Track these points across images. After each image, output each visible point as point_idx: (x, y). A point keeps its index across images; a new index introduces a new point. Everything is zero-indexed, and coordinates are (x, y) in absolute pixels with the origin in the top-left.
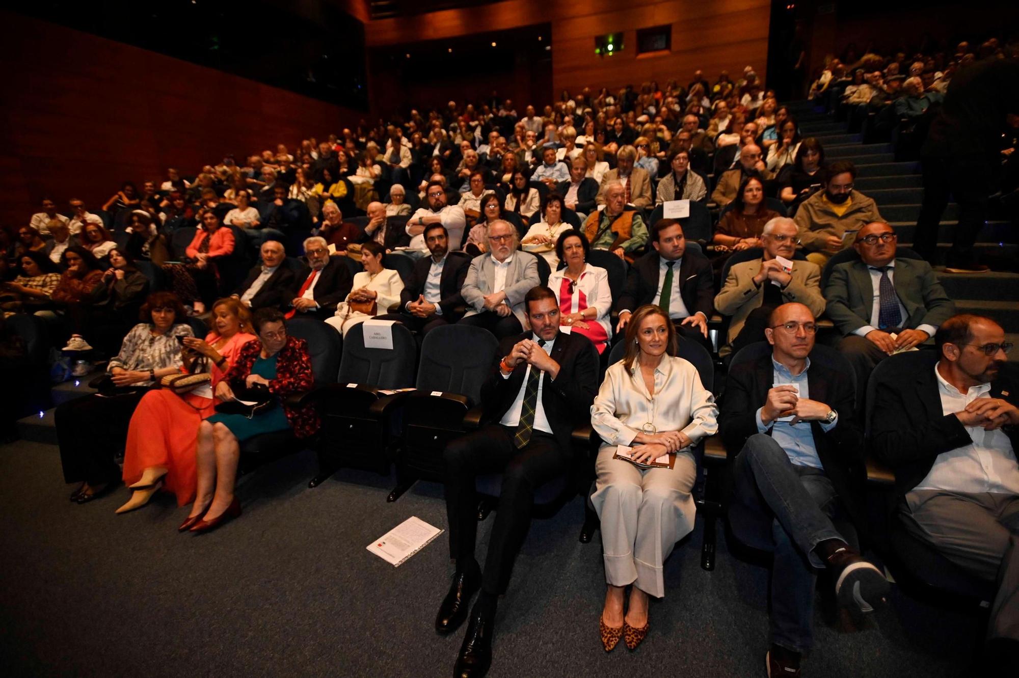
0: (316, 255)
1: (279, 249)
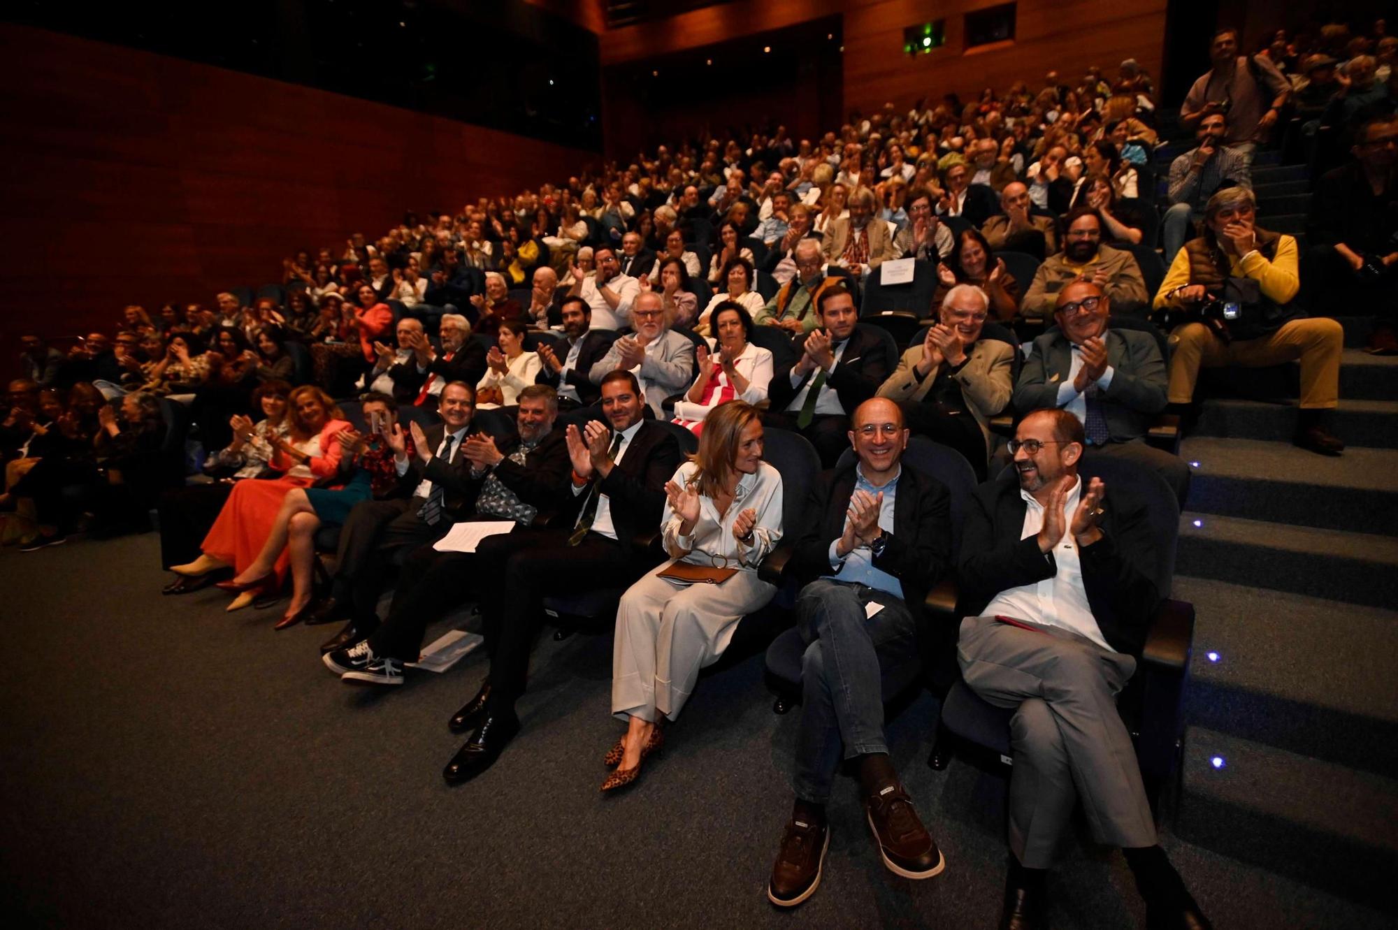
1: (414, 328)
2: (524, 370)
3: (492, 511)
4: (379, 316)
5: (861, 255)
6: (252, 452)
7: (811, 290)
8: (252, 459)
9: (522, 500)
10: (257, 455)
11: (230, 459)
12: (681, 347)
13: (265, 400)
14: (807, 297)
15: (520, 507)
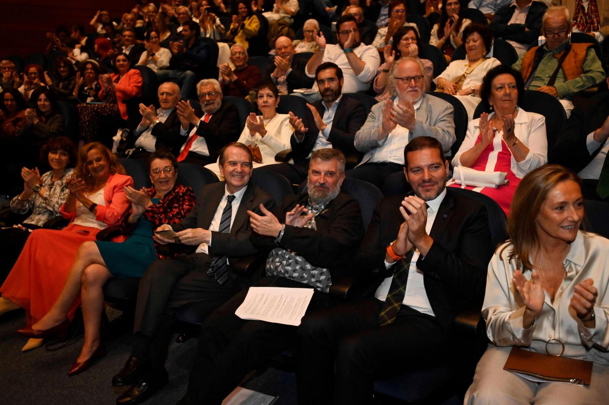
0: (207, 98)
1: (174, 91)
2: (279, 131)
3: (287, 275)
4: (132, 81)
5: (592, 22)
6: (39, 201)
7: (559, 56)
8: (39, 207)
9: (316, 265)
10: (44, 205)
11: (19, 207)
12: (444, 112)
13: (51, 156)
14: (554, 63)
15: (315, 272)
